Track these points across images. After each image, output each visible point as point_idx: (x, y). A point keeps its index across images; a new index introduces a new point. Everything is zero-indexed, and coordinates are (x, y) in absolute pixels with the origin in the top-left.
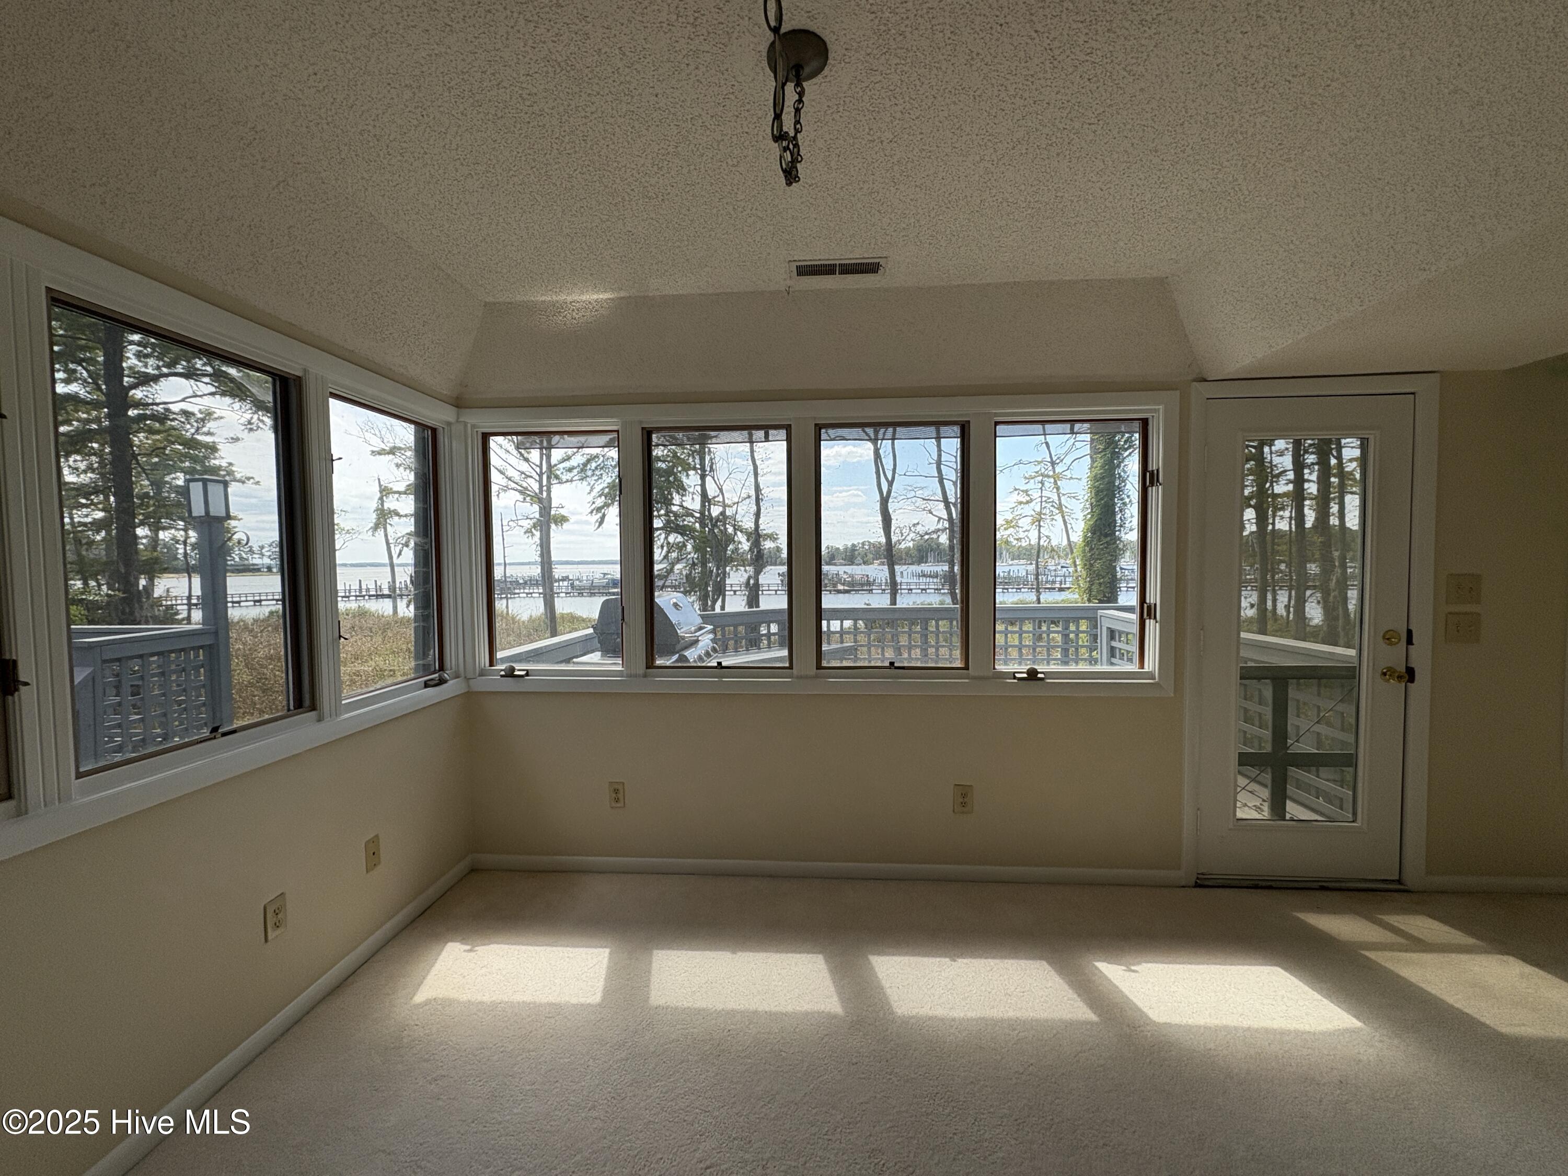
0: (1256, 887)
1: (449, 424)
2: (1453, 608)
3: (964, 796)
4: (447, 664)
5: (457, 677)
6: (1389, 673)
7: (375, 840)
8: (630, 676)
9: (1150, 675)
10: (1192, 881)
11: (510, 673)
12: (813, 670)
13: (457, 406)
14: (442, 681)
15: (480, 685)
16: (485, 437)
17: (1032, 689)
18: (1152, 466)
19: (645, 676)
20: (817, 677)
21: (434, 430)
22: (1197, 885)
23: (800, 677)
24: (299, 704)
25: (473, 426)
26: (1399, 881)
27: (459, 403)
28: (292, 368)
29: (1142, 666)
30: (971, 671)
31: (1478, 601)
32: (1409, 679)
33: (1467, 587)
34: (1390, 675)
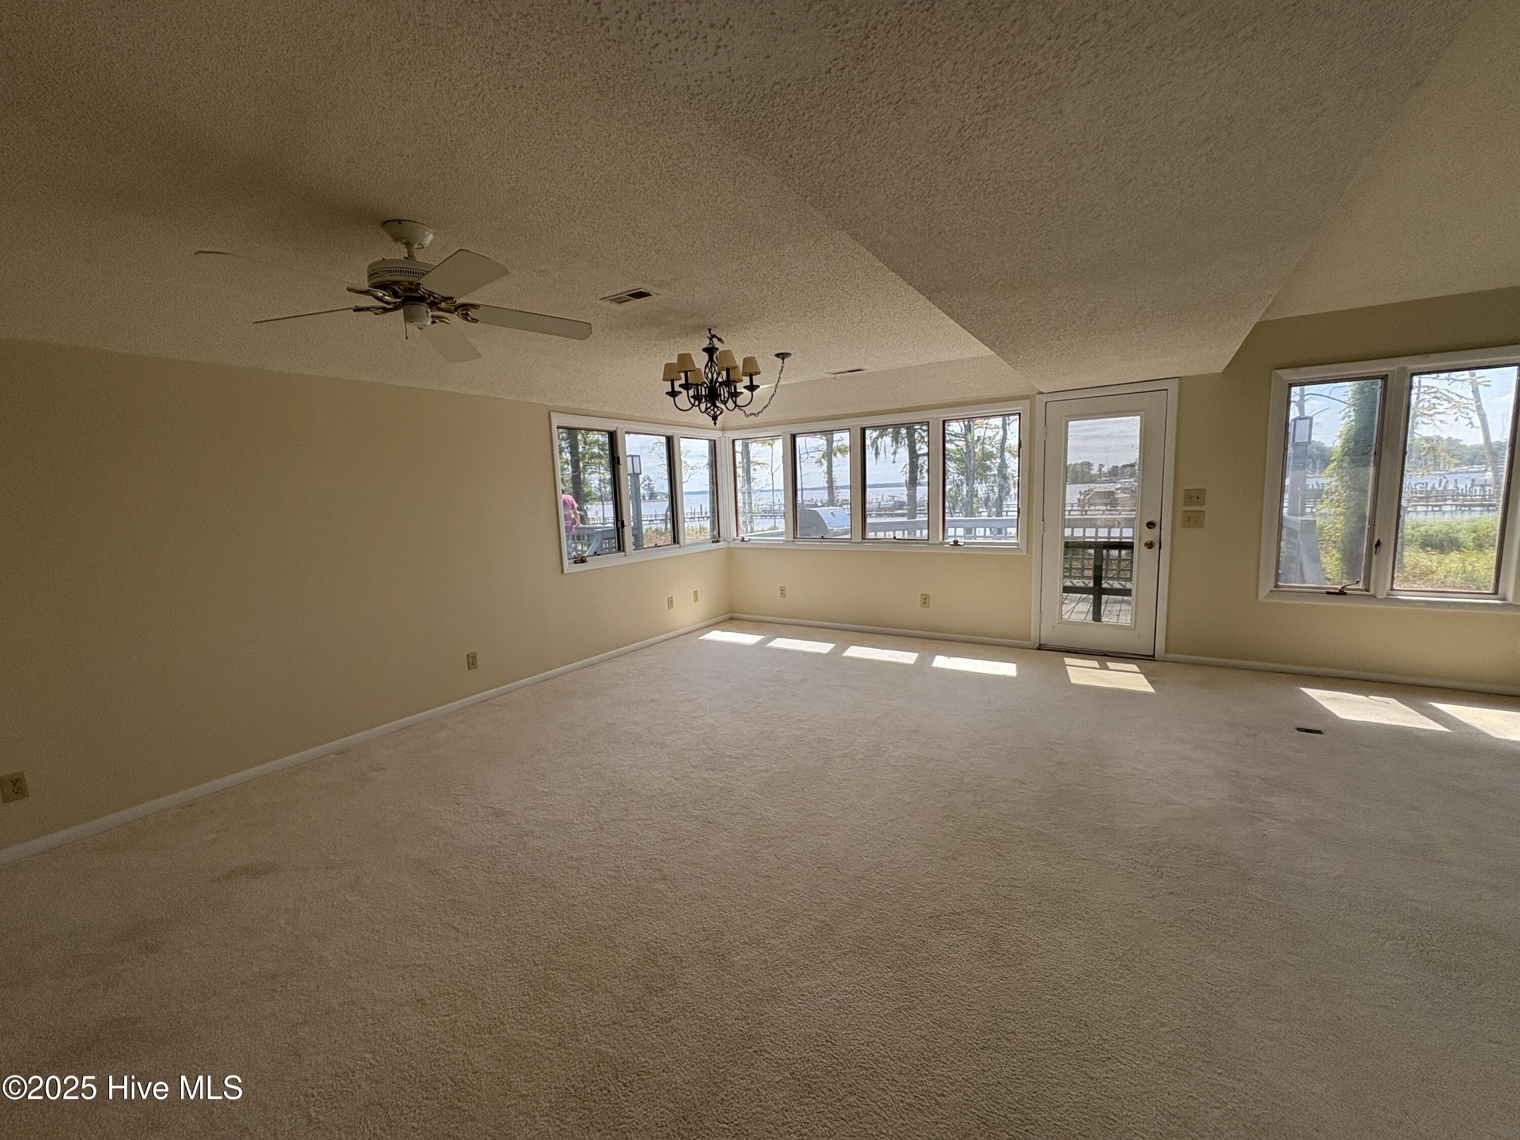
1: (721, 438)
2: (1187, 508)
3: (925, 599)
4: (722, 536)
5: (725, 540)
7: (696, 592)
8: (787, 542)
9: (1016, 544)
10: (1036, 647)
11: (743, 540)
12: (860, 540)
13: (723, 430)
14: (718, 541)
15: (732, 545)
16: (733, 441)
17: (957, 551)
19: (793, 542)
20: (861, 543)
21: (715, 441)
22: (1038, 649)
23: (854, 543)
24: (674, 542)
25: (729, 438)
26: (1154, 656)
28: (670, 433)
29: (1016, 539)
30: (930, 541)
31: (1203, 504)
32: (1160, 548)
33: (1195, 497)
34: (1150, 545)
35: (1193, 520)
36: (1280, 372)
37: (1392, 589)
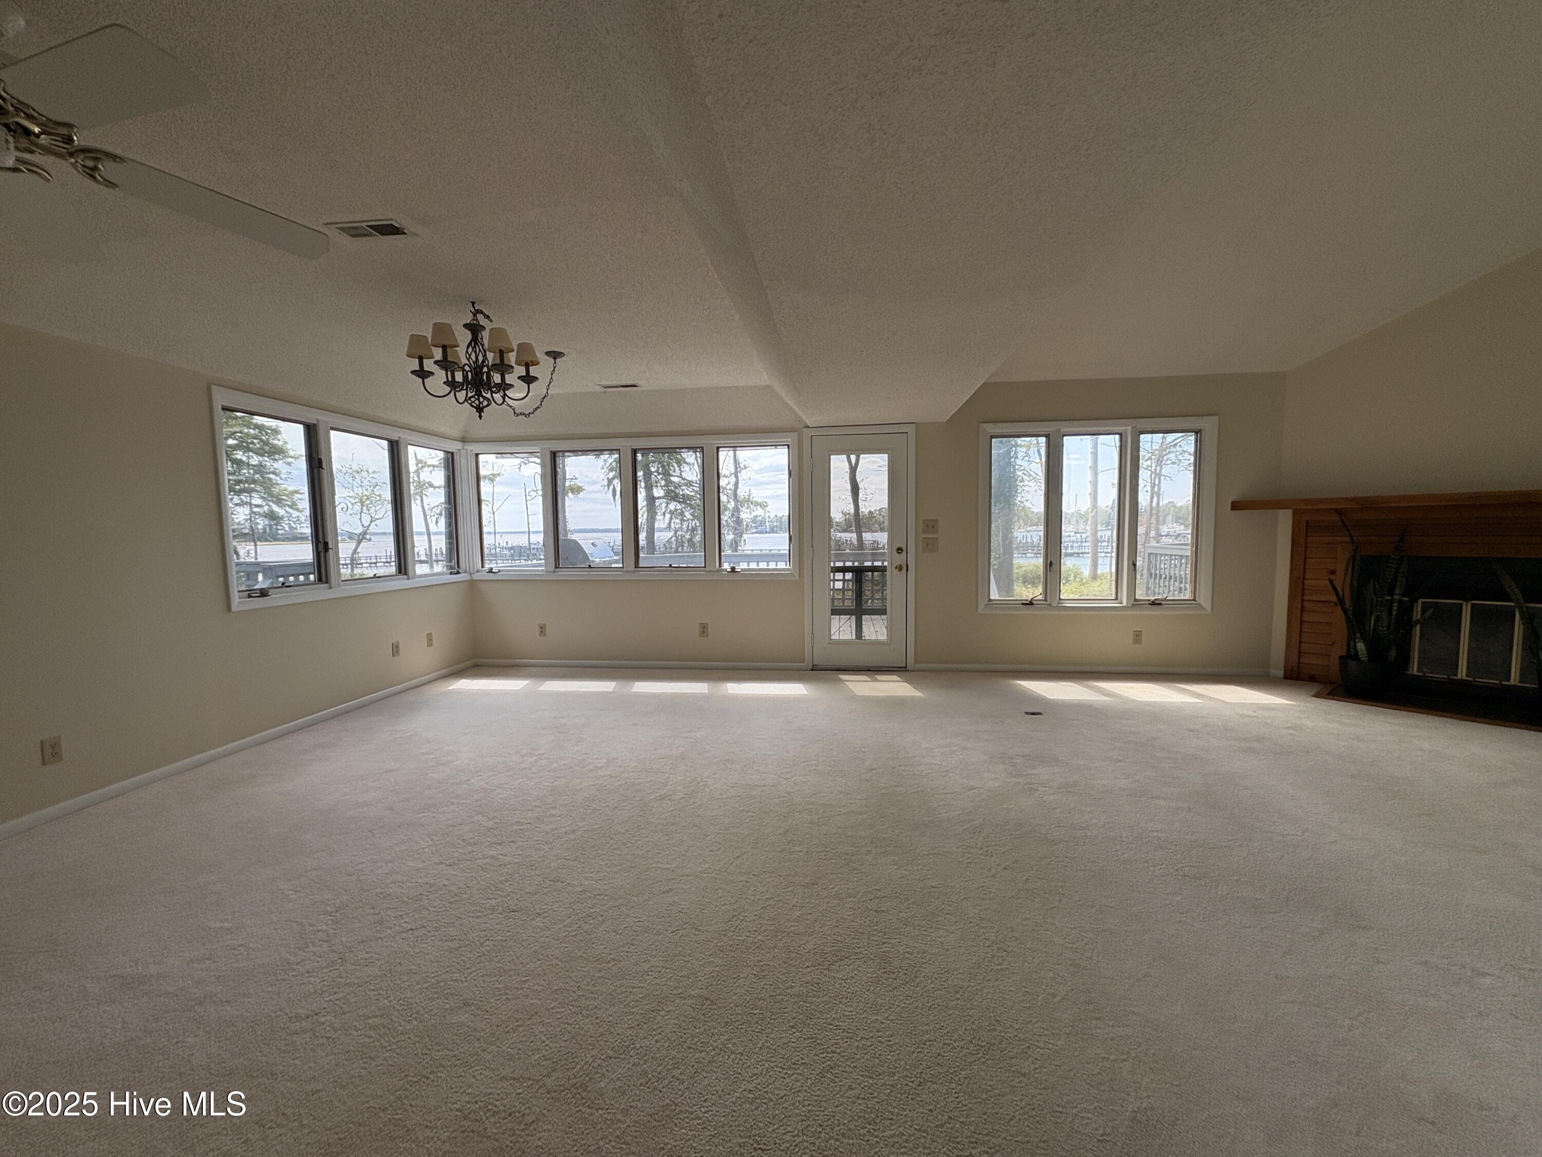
1: (459, 450)
2: (926, 536)
3: (704, 628)
4: (461, 566)
5: (466, 572)
7: (430, 634)
8: (547, 572)
9: (790, 570)
10: (811, 667)
11: (491, 571)
12: (633, 568)
13: (463, 441)
14: (458, 573)
15: (476, 577)
16: (477, 455)
17: (733, 574)
19: (554, 572)
20: (636, 571)
21: (452, 453)
22: (812, 670)
23: (628, 571)
24: (400, 572)
25: (471, 450)
26: (906, 667)
28: (395, 437)
30: (707, 569)
31: (937, 533)
32: (907, 570)
33: (930, 526)
34: (900, 568)
35: (930, 546)
36: (984, 425)
37: (1060, 599)
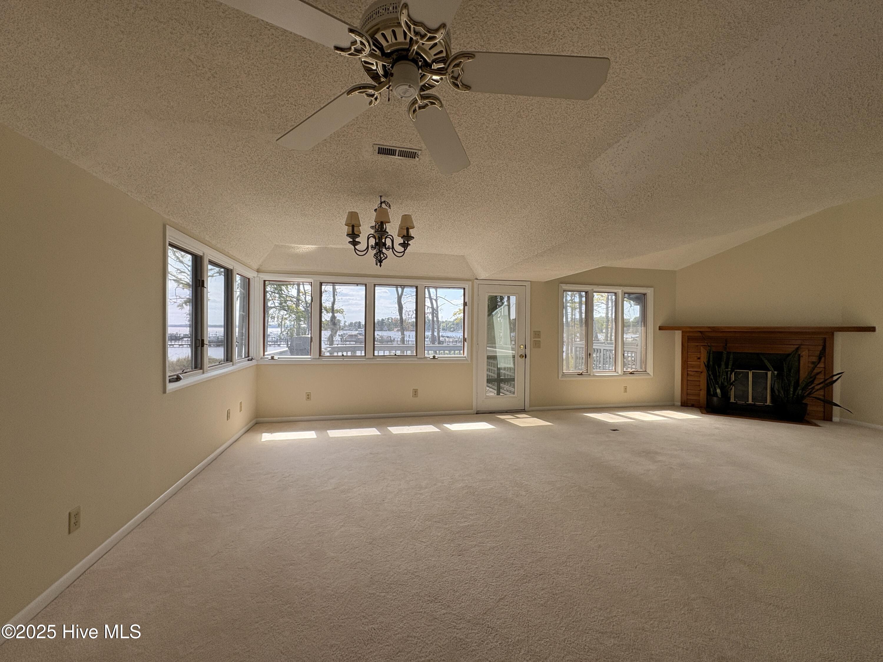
0: (491, 413)
1: (254, 277)
4: (250, 355)
6: (521, 356)
7: (241, 403)
8: (313, 359)
9: (465, 357)
10: (475, 412)
11: (272, 358)
12: (372, 357)
14: (251, 360)
15: (261, 362)
16: (264, 281)
17: (434, 362)
18: (466, 301)
19: (319, 358)
20: (373, 358)
21: (249, 279)
22: (477, 414)
23: (368, 358)
25: (262, 278)
26: (524, 410)
27: (258, 271)
28: (231, 267)
29: (464, 355)
30: (418, 357)
31: (540, 338)
32: (526, 357)
33: (537, 334)
35: (537, 344)
36: (561, 285)
37: (594, 372)
